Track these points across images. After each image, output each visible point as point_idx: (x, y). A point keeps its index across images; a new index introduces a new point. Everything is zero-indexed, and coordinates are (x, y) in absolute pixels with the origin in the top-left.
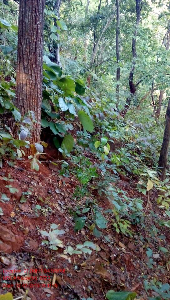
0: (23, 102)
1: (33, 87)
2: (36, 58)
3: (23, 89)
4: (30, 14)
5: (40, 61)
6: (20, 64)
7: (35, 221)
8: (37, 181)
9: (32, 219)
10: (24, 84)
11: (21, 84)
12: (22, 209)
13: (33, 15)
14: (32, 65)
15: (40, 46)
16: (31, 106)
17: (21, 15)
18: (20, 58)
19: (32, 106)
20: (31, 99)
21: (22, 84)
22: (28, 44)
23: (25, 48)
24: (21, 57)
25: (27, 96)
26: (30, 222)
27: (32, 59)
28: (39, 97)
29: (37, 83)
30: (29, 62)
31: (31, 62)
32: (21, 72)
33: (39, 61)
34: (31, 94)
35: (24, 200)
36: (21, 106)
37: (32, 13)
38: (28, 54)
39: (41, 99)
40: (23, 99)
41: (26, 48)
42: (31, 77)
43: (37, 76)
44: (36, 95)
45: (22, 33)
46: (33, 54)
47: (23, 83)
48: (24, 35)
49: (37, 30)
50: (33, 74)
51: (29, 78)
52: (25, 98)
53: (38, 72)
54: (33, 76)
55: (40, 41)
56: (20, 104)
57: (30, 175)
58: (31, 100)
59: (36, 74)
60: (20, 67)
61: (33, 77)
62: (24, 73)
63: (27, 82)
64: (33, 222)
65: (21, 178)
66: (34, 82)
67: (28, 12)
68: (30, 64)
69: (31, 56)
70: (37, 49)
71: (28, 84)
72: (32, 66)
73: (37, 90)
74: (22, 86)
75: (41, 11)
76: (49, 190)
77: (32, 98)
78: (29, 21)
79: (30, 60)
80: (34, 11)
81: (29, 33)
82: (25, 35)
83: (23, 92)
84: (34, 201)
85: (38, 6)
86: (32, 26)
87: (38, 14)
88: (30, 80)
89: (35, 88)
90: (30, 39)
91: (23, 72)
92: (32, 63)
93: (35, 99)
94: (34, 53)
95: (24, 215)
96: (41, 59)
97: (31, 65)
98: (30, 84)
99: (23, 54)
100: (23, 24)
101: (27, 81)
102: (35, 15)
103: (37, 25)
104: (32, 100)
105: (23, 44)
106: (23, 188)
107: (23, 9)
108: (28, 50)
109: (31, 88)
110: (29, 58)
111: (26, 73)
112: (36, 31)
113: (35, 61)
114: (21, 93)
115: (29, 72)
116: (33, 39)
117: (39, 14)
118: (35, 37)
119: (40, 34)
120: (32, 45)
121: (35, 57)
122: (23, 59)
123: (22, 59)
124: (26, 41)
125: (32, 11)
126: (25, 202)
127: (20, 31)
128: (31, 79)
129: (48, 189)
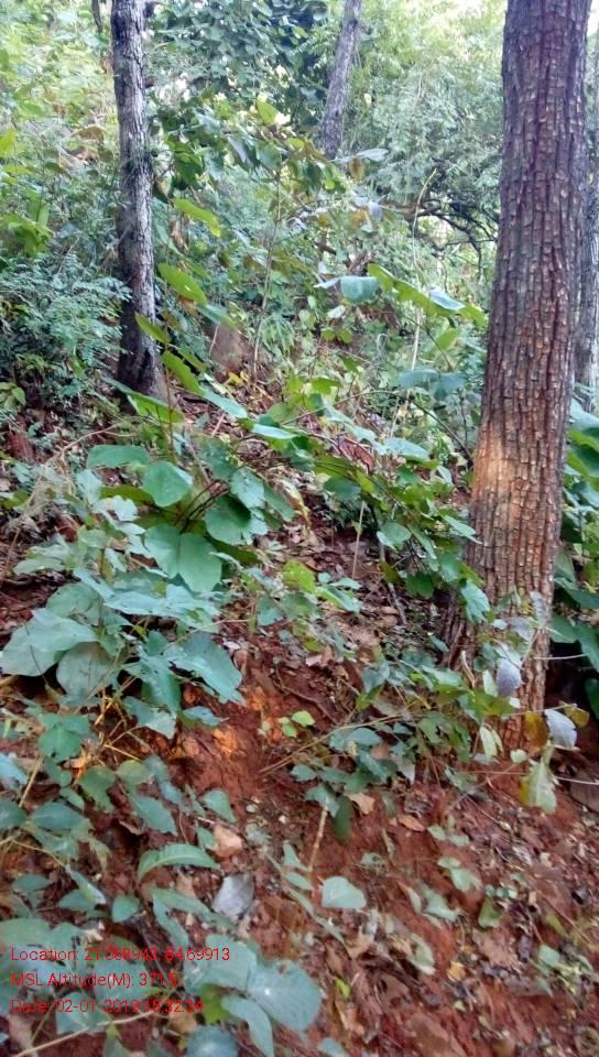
0: (493, 555)
1: (532, 506)
2: (547, 408)
3: (497, 514)
4: (533, 267)
5: (560, 417)
6: (491, 429)
7: (532, 1006)
8: (531, 844)
9: (524, 998)
10: (500, 495)
11: (489, 495)
12: (487, 954)
13: (545, 270)
14: (534, 431)
15: (562, 367)
16: (520, 570)
17: (504, 272)
18: (492, 412)
19: (523, 571)
20: (524, 544)
21: (492, 495)
22: (524, 366)
23: (512, 377)
24: (497, 406)
25: (510, 537)
26: (516, 1009)
27: (532, 411)
28: (551, 537)
29: (547, 490)
30: (521, 424)
31: (527, 421)
32: (492, 455)
33: (557, 417)
34: (524, 528)
35: (492, 917)
36: (486, 570)
37: (541, 263)
38: (521, 397)
39: (555, 546)
40: (494, 546)
41: (514, 376)
42: (525, 470)
43: (548, 466)
44: (542, 534)
45: (502, 331)
46: (537, 395)
47: (496, 494)
48: (509, 337)
49: (556, 317)
50: (533, 463)
51: (519, 475)
52: (499, 543)
53: (552, 455)
54: (533, 468)
55: (563, 351)
56: (482, 563)
57: (506, 818)
58: (522, 550)
59: (545, 460)
60: (488, 440)
61: (533, 472)
62: (504, 459)
63: (510, 488)
64: (525, 1010)
65: (476, 829)
66: (536, 489)
67: (526, 263)
68: (524, 428)
69: (530, 403)
70: (553, 379)
71: (515, 493)
72: (534, 435)
73: (544, 514)
74: (494, 500)
75: (573, 254)
76: (577, 888)
77: (527, 544)
78: (531, 288)
79: (527, 417)
80: (547, 255)
81: (527, 329)
82: (514, 335)
83: (496, 523)
84: (528, 924)
85: (562, 241)
86: (540, 304)
87: (560, 266)
88: (523, 483)
89: (538, 507)
90: (532, 348)
91: (500, 455)
92: (533, 424)
93: (536, 546)
94: (542, 392)
95: (492, 977)
96: (562, 409)
97: (529, 432)
98: (523, 494)
99: (503, 398)
100: (510, 300)
101: (513, 484)
102: (552, 269)
103: (555, 300)
104: (526, 549)
105: (504, 364)
106: (488, 870)
107: (512, 255)
108: (521, 386)
109: (523, 509)
110: (524, 409)
111: (510, 460)
112: (551, 321)
113: (542, 419)
114: (488, 525)
115: (520, 456)
116: (539, 346)
117: (564, 266)
118: (547, 340)
119: (564, 330)
120: (534, 366)
121: (544, 406)
122: (504, 413)
123: (497, 415)
124: (514, 355)
125: (541, 259)
126: (494, 924)
127: (498, 324)
128: (525, 478)
129: (574, 881)
